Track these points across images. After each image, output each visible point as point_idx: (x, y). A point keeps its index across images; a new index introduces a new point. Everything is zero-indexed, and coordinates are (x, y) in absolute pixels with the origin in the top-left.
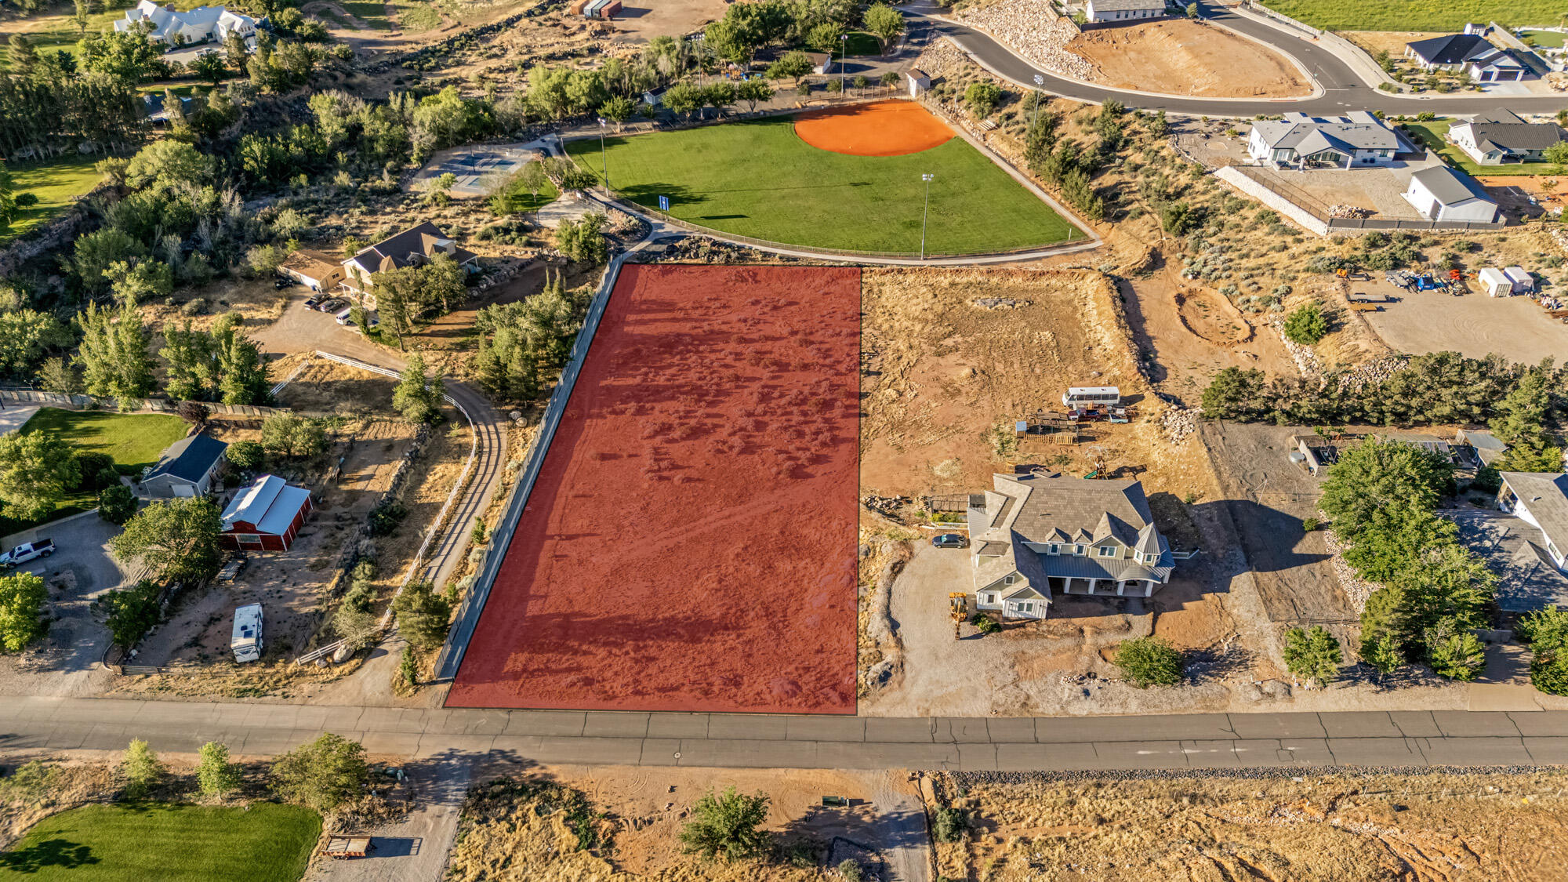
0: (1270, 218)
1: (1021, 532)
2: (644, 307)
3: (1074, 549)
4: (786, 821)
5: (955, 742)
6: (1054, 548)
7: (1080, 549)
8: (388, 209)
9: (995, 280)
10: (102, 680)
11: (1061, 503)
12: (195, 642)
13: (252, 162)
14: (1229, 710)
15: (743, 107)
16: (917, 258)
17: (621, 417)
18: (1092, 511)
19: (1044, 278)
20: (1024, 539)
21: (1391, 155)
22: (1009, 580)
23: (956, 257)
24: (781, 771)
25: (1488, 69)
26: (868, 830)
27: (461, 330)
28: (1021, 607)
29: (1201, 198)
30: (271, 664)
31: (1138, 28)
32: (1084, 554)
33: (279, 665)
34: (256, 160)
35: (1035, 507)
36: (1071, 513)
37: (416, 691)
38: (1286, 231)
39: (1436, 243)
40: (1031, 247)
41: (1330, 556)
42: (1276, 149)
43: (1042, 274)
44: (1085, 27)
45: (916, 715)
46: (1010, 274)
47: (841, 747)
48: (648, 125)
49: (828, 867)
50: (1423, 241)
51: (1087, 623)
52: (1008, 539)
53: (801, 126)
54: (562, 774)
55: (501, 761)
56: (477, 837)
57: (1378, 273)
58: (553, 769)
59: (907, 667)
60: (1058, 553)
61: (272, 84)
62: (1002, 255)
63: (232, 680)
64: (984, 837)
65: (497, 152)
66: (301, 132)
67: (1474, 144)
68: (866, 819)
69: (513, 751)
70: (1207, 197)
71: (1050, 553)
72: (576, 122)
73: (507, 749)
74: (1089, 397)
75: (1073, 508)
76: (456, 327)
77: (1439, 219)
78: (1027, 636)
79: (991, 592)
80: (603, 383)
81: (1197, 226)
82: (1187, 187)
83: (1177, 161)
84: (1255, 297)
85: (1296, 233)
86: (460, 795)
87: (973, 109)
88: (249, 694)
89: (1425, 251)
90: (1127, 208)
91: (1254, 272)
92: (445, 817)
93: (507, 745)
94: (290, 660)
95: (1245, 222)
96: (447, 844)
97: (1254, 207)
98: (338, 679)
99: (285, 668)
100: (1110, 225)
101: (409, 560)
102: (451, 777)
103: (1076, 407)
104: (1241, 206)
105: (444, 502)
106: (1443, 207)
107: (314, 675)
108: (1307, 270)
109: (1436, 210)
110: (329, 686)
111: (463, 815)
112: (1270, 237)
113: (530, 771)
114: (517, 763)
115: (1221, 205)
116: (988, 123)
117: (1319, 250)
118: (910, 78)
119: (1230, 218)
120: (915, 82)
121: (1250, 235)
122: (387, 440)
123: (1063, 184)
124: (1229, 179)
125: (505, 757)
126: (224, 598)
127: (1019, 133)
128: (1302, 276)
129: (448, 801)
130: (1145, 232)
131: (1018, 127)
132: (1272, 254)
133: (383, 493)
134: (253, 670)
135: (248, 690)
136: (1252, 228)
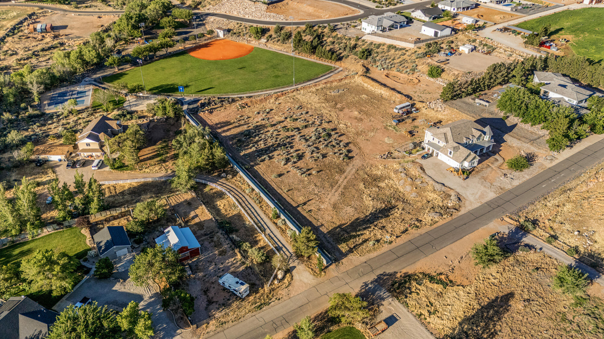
0: (391, 47)
2: (219, 126)
5: (499, 206)
6: (466, 143)
7: (472, 141)
8: (50, 122)
9: (329, 85)
10: (191, 335)
11: (460, 129)
12: (210, 302)
14: (548, 167)
15: (163, 52)
16: (292, 86)
17: (265, 162)
18: (469, 129)
19: (343, 81)
20: (459, 143)
21: (405, 23)
22: (468, 156)
23: (304, 83)
26: (509, 238)
27: (154, 155)
28: (472, 164)
29: (363, 47)
30: (257, 292)
33: (261, 291)
35: (455, 133)
37: (325, 272)
38: (401, 49)
39: (443, 43)
40: (324, 74)
41: (517, 124)
42: (378, 26)
43: (341, 79)
44: (268, 4)
45: (480, 205)
46: (332, 82)
47: (473, 222)
48: (128, 66)
50: (439, 43)
53: (192, 54)
54: (410, 270)
55: (385, 278)
56: (411, 302)
57: (435, 54)
58: (404, 271)
59: (461, 194)
62: (317, 78)
63: (247, 305)
64: (540, 224)
65: (73, 89)
67: (424, 16)
68: (505, 236)
69: (384, 272)
70: (366, 46)
71: (465, 146)
72: (94, 71)
73: (382, 273)
74: (403, 107)
75: (464, 130)
76: (150, 155)
78: (478, 172)
79: (462, 163)
80: (242, 154)
81: (370, 55)
82: (356, 45)
83: (346, 37)
84: (408, 70)
85: (404, 49)
86: (387, 294)
87: (253, 37)
88: (262, 306)
89: (442, 46)
90: (341, 55)
91: (401, 63)
92: (393, 303)
93: (380, 272)
94: (263, 287)
95: (385, 50)
96: (405, 310)
97: (384, 45)
98: (290, 284)
99: (264, 291)
100: (339, 62)
101: (256, 235)
102: (376, 291)
103: (401, 112)
104: (379, 46)
105: (239, 213)
106: (439, 32)
107: (278, 287)
108: (417, 58)
109: (436, 34)
110: (290, 287)
111: (398, 299)
112: (397, 52)
113: (398, 275)
114: (391, 275)
115: (372, 47)
116: (263, 40)
117: (416, 52)
118: (219, 31)
119: (378, 50)
120: (222, 32)
121: (390, 53)
122: (184, 201)
123: (314, 53)
124: (369, 39)
125: (385, 275)
126: (198, 282)
127: (277, 42)
128: (417, 60)
129: (386, 298)
130: (353, 61)
131: (276, 39)
132: (402, 57)
133: (212, 219)
134: (251, 298)
135: (260, 306)
136: (388, 51)
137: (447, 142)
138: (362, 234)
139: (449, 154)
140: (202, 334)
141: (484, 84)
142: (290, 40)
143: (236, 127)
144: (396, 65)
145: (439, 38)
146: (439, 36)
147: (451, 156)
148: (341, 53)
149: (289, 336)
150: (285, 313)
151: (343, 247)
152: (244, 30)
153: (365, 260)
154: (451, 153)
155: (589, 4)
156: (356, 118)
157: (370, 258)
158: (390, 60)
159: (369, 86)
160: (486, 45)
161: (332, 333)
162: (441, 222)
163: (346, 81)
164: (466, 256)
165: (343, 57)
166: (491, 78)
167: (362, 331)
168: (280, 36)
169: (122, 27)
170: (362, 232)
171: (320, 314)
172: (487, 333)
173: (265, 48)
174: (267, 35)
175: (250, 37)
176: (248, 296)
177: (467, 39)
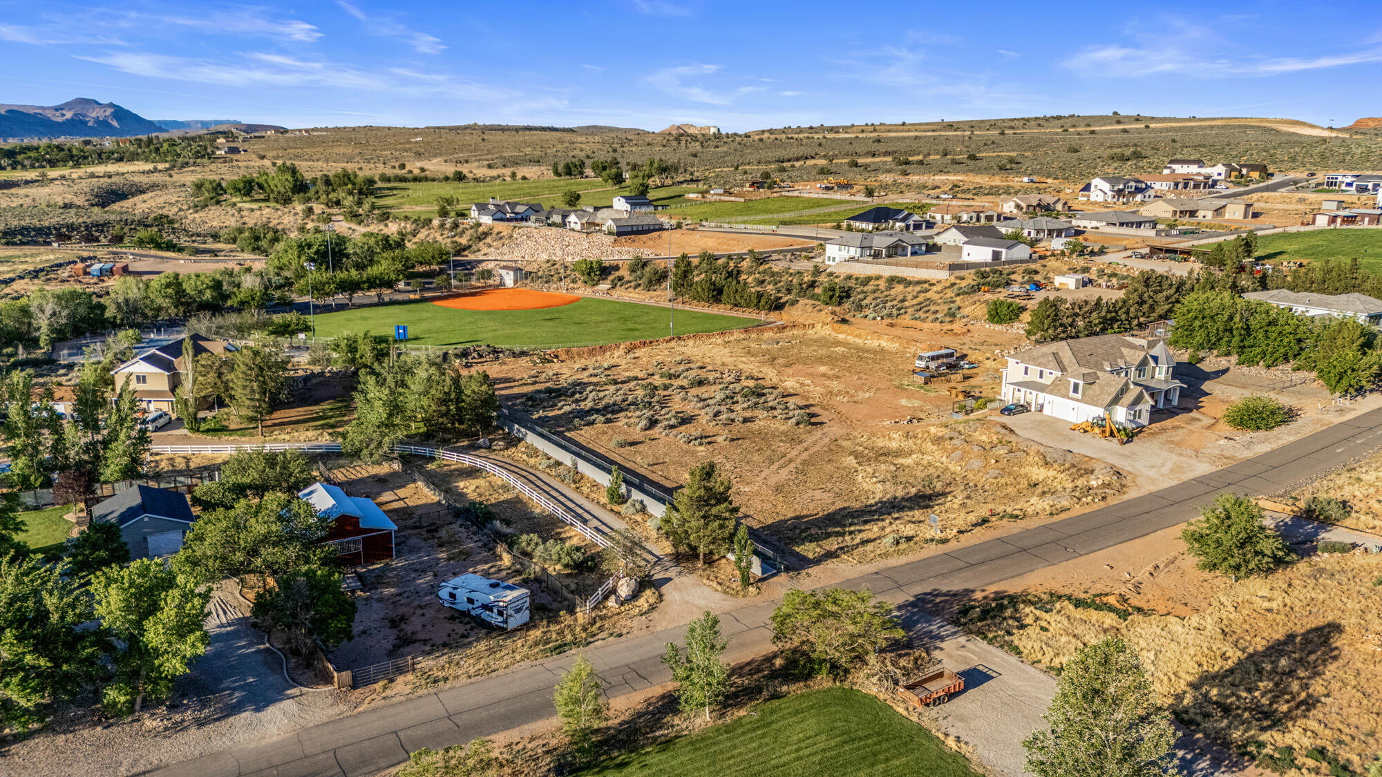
0: (893, 280)
5: (1230, 484)
10: (330, 699)
12: (406, 641)
14: (1337, 422)
15: (371, 298)
17: (595, 426)
21: (923, 248)
22: (1123, 392)
27: (310, 418)
29: (831, 284)
30: (553, 621)
33: (566, 619)
35: (1079, 352)
36: (1103, 351)
37: (758, 588)
38: (919, 283)
39: (1014, 272)
41: (1228, 371)
43: (784, 328)
45: (1176, 482)
53: (438, 303)
54: (1013, 586)
55: (938, 600)
56: (1027, 644)
57: (1000, 288)
58: (994, 588)
63: (520, 647)
67: (963, 238)
69: (935, 590)
70: (836, 282)
73: (928, 591)
74: (938, 358)
76: (299, 418)
81: (848, 297)
82: (814, 281)
83: (791, 271)
84: (939, 316)
85: (925, 282)
86: (951, 629)
87: (579, 282)
88: (566, 648)
89: (1012, 277)
90: (782, 301)
91: (920, 307)
92: (970, 645)
93: (919, 589)
94: (571, 611)
95: (881, 287)
96: (1013, 659)
97: (878, 278)
98: (652, 608)
99: (576, 620)
100: (777, 312)
101: (559, 530)
102: (917, 622)
103: (933, 365)
104: (868, 280)
105: (517, 497)
106: (1004, 251)
107: (618, 614)
108: (958, 295)
109: (996, 256)
110: (654, 615)
111: (985, 638)
112: (910, 289)
113: (979, 595)
114: (955, 595)
115: (852, 283)
116: (604, 286)
117: (953, 284)
118: (503, 272)
119: (865, 289)
120: (512, 273)
121: (893, 292)
122: (368, 477)
123: (718, 301)
124: (844, 271)
125: (937, 595)
126: (375, 605)
127: (636, 287)
128: (958, 299)
129: (948, 636)
130: (810, 309)
131: (633, 284)
132: (922, 295)
133: (439, 502)
134: (535, 634)
135: (560, 646)
136: (890, 288)
137: (1063, 369)
138: (860, 531)
139: (1071, 394)
140: (367, 701)
141: (1127, 313)
142: (663, 285)
143: (525, 384)
144: (909, 310)
145: (1004, 263)
146: (1003, 258)
147: (1079, 396)
148: (781, 298)
149: (649, 704)
150: (637, 659)
151: (809, 550)
152: (562, 271)
153: (874, 570)
154: (1076, 390)
155: (1329, 225)
156: (824, 375)
157: (889, 566)
158: (895, 303)
159: (849, 338)
160: (1114, 275)
161: (785, 700)
162: (1078, 510)
163: (795, 332)
164: (1167, 566)
165: (784, 304)
166: (1142, 303)
167: (881, 697)
168: (640, 278)
169: (284, 261)
170: (858, 528)
171: (748, 664)
172: (1287, 702)
173: (608, 297)
174: (611, 277)
175: (574, 281)
176: (526, 627)
177: (1067, 267)
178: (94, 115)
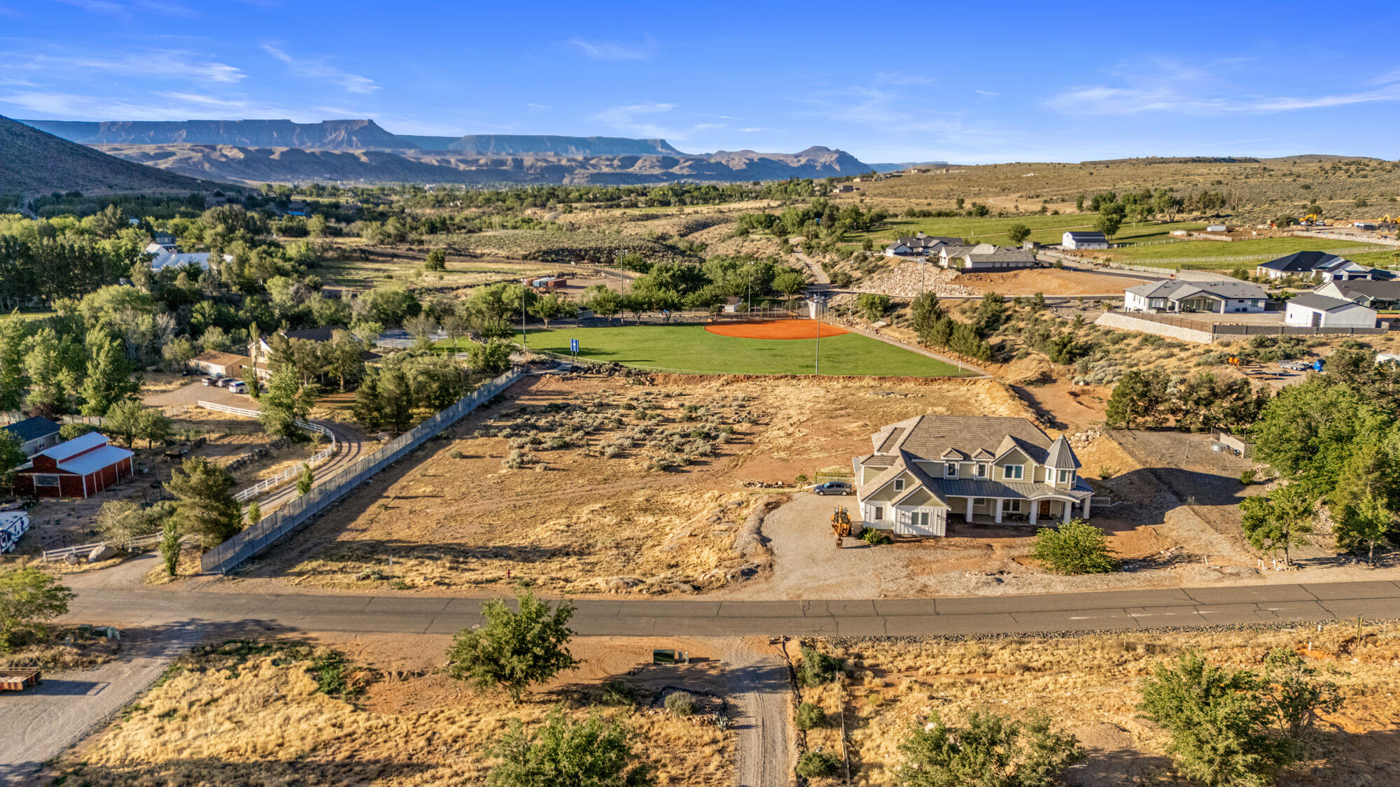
0: (1154, 340)
1: (911, 451)
3: (975, 471)
4: (602, 675)
5: (832, 616)
6: (951, 467)
7: (982, 469)
9: (887, 385)
11: (956, 427)
13: (200, 317)
14: (1183, 586)
18: (992, 434)
19: (935, 384)
20: (916, 457)
22: (899, 485)
24: (607, 638)
25: (1338, 273)
26: (713, 681)
28: (914, 518)
29: (1085, 339)
31: (1012, 273)
32: (987, 476)
34: (203, 315)
35: (926, 431)
36: (968, 436)
38: (1170, 345)
39: (1324, 343)
42: (1150, 298)
44: (964, 271)
45: (785, 598)
46: (902, 380)
47: (687, 622)
49: (651, 707)
50: (1310, 343)
51: (997, 543)
52: (899, 453)
54: (322, 638)
55: (252, 628)
57: (1271, 364)
59: (776, 567)
60: (956, 476)
61: (241, 284)
64: (867, 680)
66: (252, 301)
68: (713, 672)
69: (271, 620)
70: (1091, 337)
71: (946, 476)
73: (265, 619)
75: (970, 432)
77: (1322, 325)
78: (925, 548)
79: (879, 503)
81: (1084, 356)
82: (1070, 334)
83: (1058, 320)
85: (1181, 345)
87: (865, 318)
89: (1318, 350)
90: (1015, 354)
95: (1129, 347)
97: (1137, 335)
104: (1121, 337)
106: (1324, 314)
108: (1198, 365)
109: (1317, 320)
115: (1105, 339)
116: (880, 323)
117: (1208, 352)
118: (810, 304)
119: (1113, 348)
120: (814, 305)
124: (1109, 323)
127: (908, 327)
128: (1194, 370)
130: (1033, 366)
131: (908, 323)
136: (1137, 349)
148: (1017, 349)
158: (1124, 367)
174: (894, 315)
175: (862, 316)
178: (822, 160)
